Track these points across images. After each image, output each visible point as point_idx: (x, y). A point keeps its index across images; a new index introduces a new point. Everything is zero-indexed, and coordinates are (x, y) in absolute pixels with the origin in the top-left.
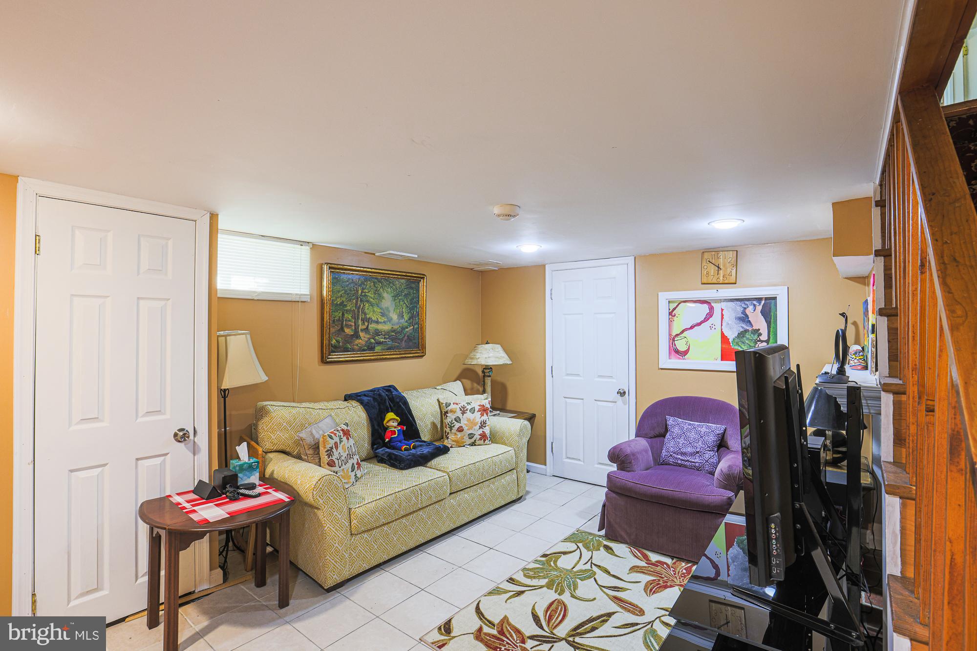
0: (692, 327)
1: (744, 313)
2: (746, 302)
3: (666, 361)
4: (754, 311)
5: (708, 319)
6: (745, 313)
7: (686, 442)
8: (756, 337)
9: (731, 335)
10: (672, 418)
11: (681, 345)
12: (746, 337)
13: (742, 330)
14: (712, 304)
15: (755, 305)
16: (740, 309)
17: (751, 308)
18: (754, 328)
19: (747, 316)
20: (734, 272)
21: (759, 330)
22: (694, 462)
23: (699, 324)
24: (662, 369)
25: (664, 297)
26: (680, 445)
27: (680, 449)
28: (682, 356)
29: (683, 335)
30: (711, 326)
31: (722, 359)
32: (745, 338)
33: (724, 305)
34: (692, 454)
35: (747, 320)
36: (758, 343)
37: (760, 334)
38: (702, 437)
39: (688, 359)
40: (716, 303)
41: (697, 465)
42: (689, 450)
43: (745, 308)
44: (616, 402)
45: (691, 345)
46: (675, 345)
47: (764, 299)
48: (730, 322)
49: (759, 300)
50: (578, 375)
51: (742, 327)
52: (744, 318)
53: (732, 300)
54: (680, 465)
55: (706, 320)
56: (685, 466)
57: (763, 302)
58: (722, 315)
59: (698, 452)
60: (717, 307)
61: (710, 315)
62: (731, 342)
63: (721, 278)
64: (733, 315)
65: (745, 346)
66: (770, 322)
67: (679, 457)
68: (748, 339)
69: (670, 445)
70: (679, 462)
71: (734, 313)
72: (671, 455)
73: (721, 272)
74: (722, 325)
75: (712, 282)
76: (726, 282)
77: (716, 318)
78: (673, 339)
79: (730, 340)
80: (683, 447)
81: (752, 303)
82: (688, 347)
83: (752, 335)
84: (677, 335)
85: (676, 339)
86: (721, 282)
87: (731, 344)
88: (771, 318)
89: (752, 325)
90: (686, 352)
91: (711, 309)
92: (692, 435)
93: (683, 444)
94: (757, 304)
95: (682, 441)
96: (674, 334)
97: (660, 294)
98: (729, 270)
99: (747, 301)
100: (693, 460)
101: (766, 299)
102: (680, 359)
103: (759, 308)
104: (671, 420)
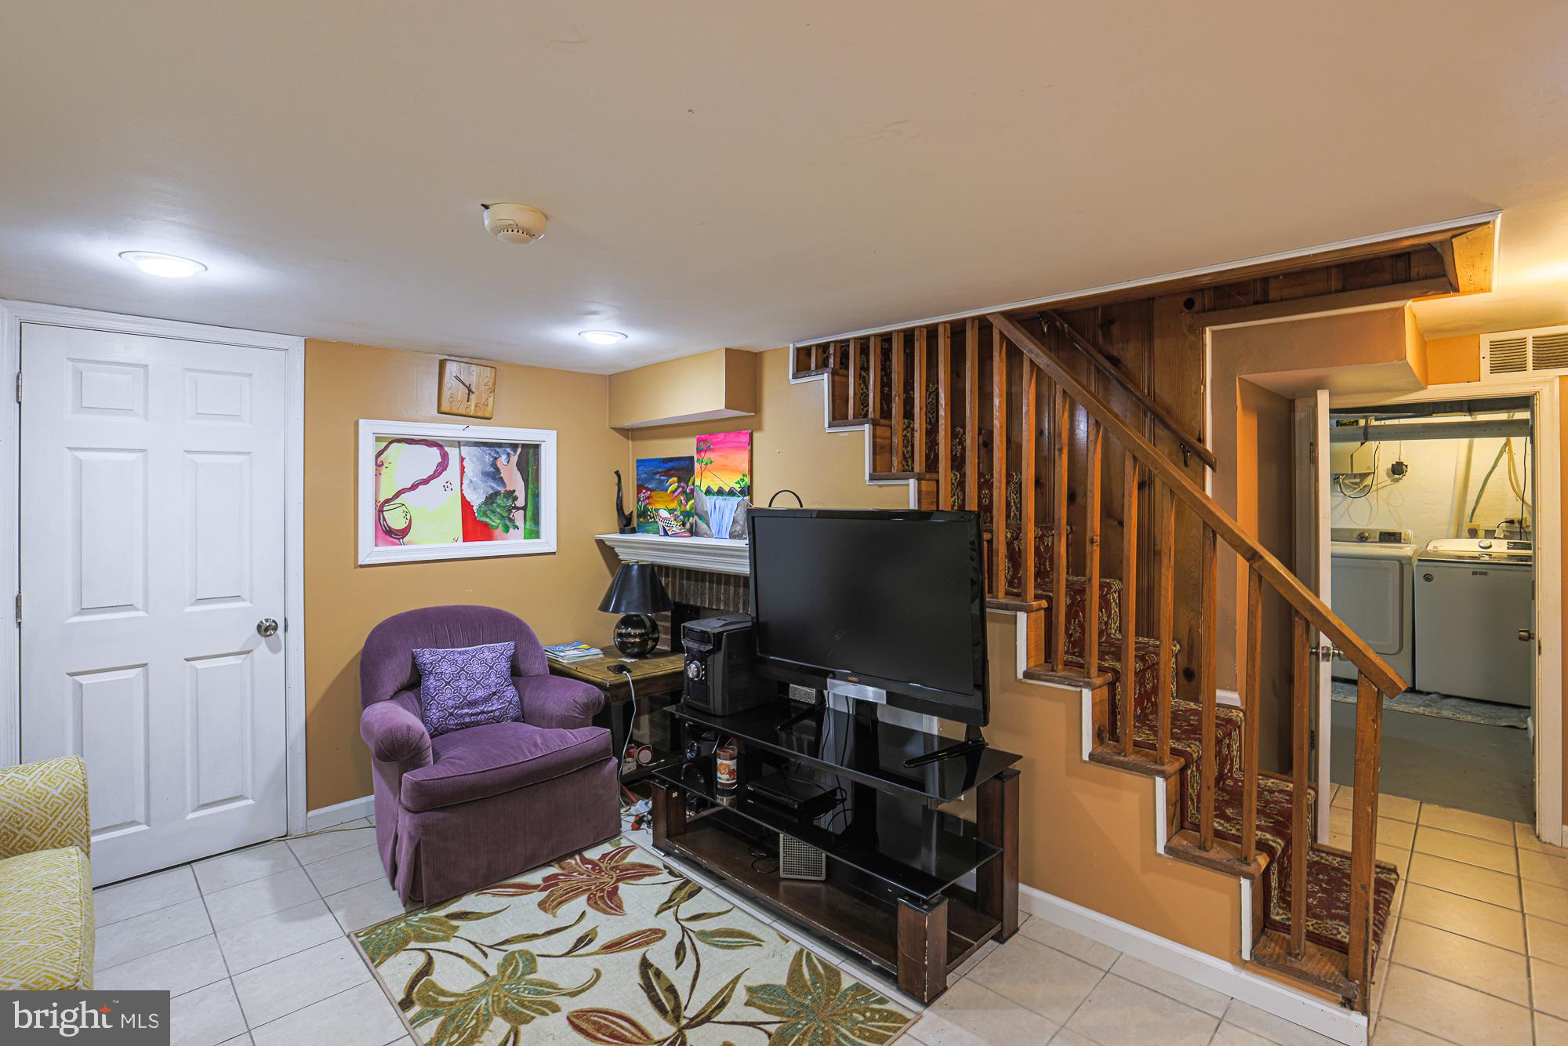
0: (414, 487)
1: (494, 465)
2: (498, 449)
3: (371, 551)
4: (508, 462)
5: (440, 473)
6: (496, 465)
7: (470, 683)
8: (509, 503)
9: (476, 500)
10: (427, 651)
11: (395, 520)
12: (496, 503)
13: (491, 492)
14: (446, 448)
15: (508, 454)
16: (488, 459)
17: (504, 457)
18: (508, 488)
19: (498, 470)
20: (491, 400)
21: (514, 491)
22: (491, 711)
23: (425, 482)
24: (362, 566)
25: (368, 429)
26: (464, 690)
27: (465, 698)
28: (399, 539)
29: (398, 501)
30: (446, 485)
31: (464, 541)
32: (495, 505)
33: (465, 450)
34: (486, 700)
35: (497, 477)
36: (514, 511)
37: (516, 498)
38: (491, 668)
39: (410, 543)
40: (451, 446)
41: (497, 713)
42: (480, 693)
43: (496, 459)
44: (249, 652)
45: (413, 518)
46: (384, 520)
47: (520, 446)
48: (474, 479)
49: (514, 446)
50: (129, 607)
51: (492, 488)
52: (494, 475)
53: (477, 444)
54: (467, 726)
55: (436, 474)
56: (478, 723)
57: (519, 450)
58: (463, 468)
59: (494, 694)
60: (453, 453)
61: (443, 466)
62: (475, 511)
63: (473, 408)
64: (479, 468)
65: (495, 516)
66: (528, 480)
67: (466, 711)
68: (499, 506)
69: (445, 697)
70: (467, 720)
71: (481, 464)
72: (451, 714)
73: (472, 397)
74: (462, 484)
75: (457, 412)
76: (479, 414)
77: (452, 472)
78: (380, 511)
79: (474, 508)
80: (469, 694)
81: (505, 450)
82: (408, 521)
83: (505, 500)
84: (387, 501)
85: (385, 509)
86: (471, 414)
87: (476, 515)
88: (528, 475)
89: (504, 485)
90: (405, 532)
91: (445, 456)
92: (477, 669)
93: (467, 688)
94: (512, 453)
95: (463, 683)
96: (382, 499)
97: (361, 422)
98: (484, 397)
99: (499, 447)
100: (490, 709)
101: (524, 446)
102: (394, 544)
103: (515, 459)
104: (427, 656)
